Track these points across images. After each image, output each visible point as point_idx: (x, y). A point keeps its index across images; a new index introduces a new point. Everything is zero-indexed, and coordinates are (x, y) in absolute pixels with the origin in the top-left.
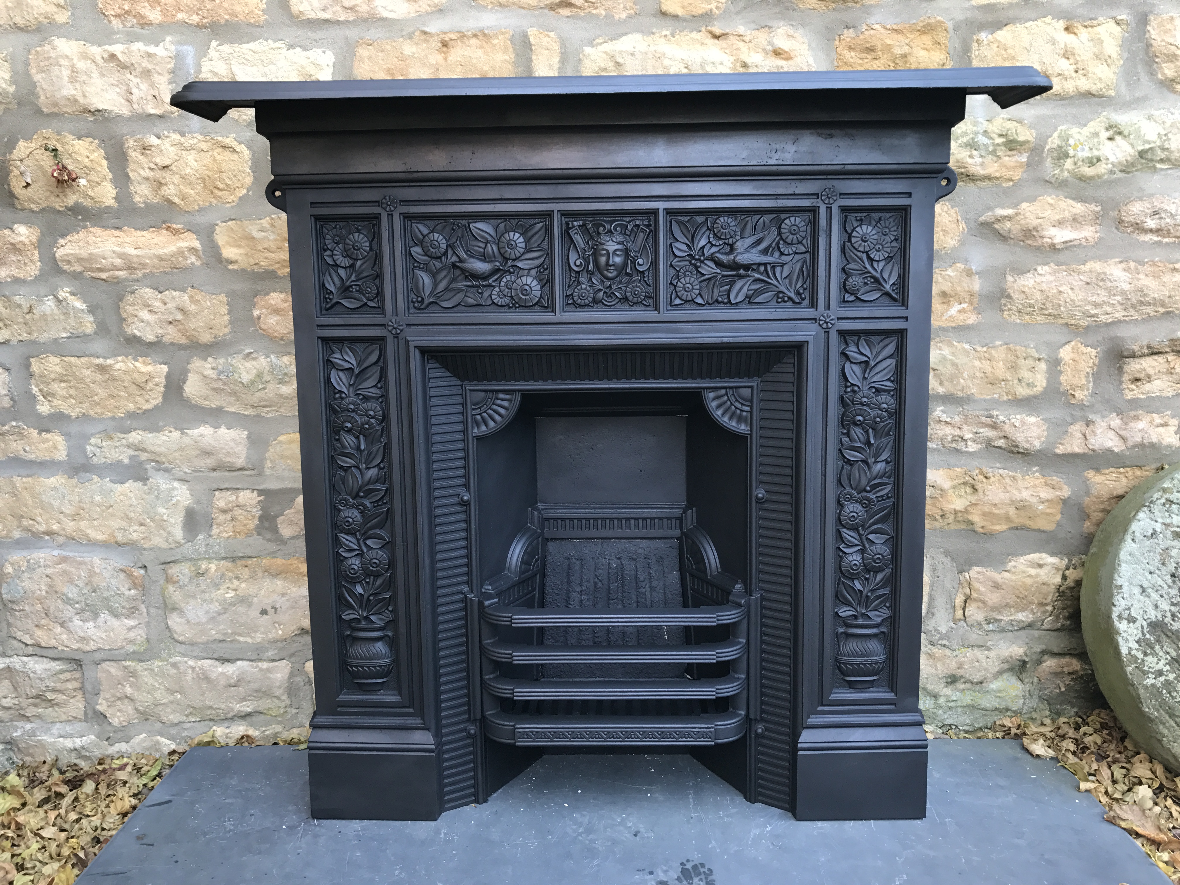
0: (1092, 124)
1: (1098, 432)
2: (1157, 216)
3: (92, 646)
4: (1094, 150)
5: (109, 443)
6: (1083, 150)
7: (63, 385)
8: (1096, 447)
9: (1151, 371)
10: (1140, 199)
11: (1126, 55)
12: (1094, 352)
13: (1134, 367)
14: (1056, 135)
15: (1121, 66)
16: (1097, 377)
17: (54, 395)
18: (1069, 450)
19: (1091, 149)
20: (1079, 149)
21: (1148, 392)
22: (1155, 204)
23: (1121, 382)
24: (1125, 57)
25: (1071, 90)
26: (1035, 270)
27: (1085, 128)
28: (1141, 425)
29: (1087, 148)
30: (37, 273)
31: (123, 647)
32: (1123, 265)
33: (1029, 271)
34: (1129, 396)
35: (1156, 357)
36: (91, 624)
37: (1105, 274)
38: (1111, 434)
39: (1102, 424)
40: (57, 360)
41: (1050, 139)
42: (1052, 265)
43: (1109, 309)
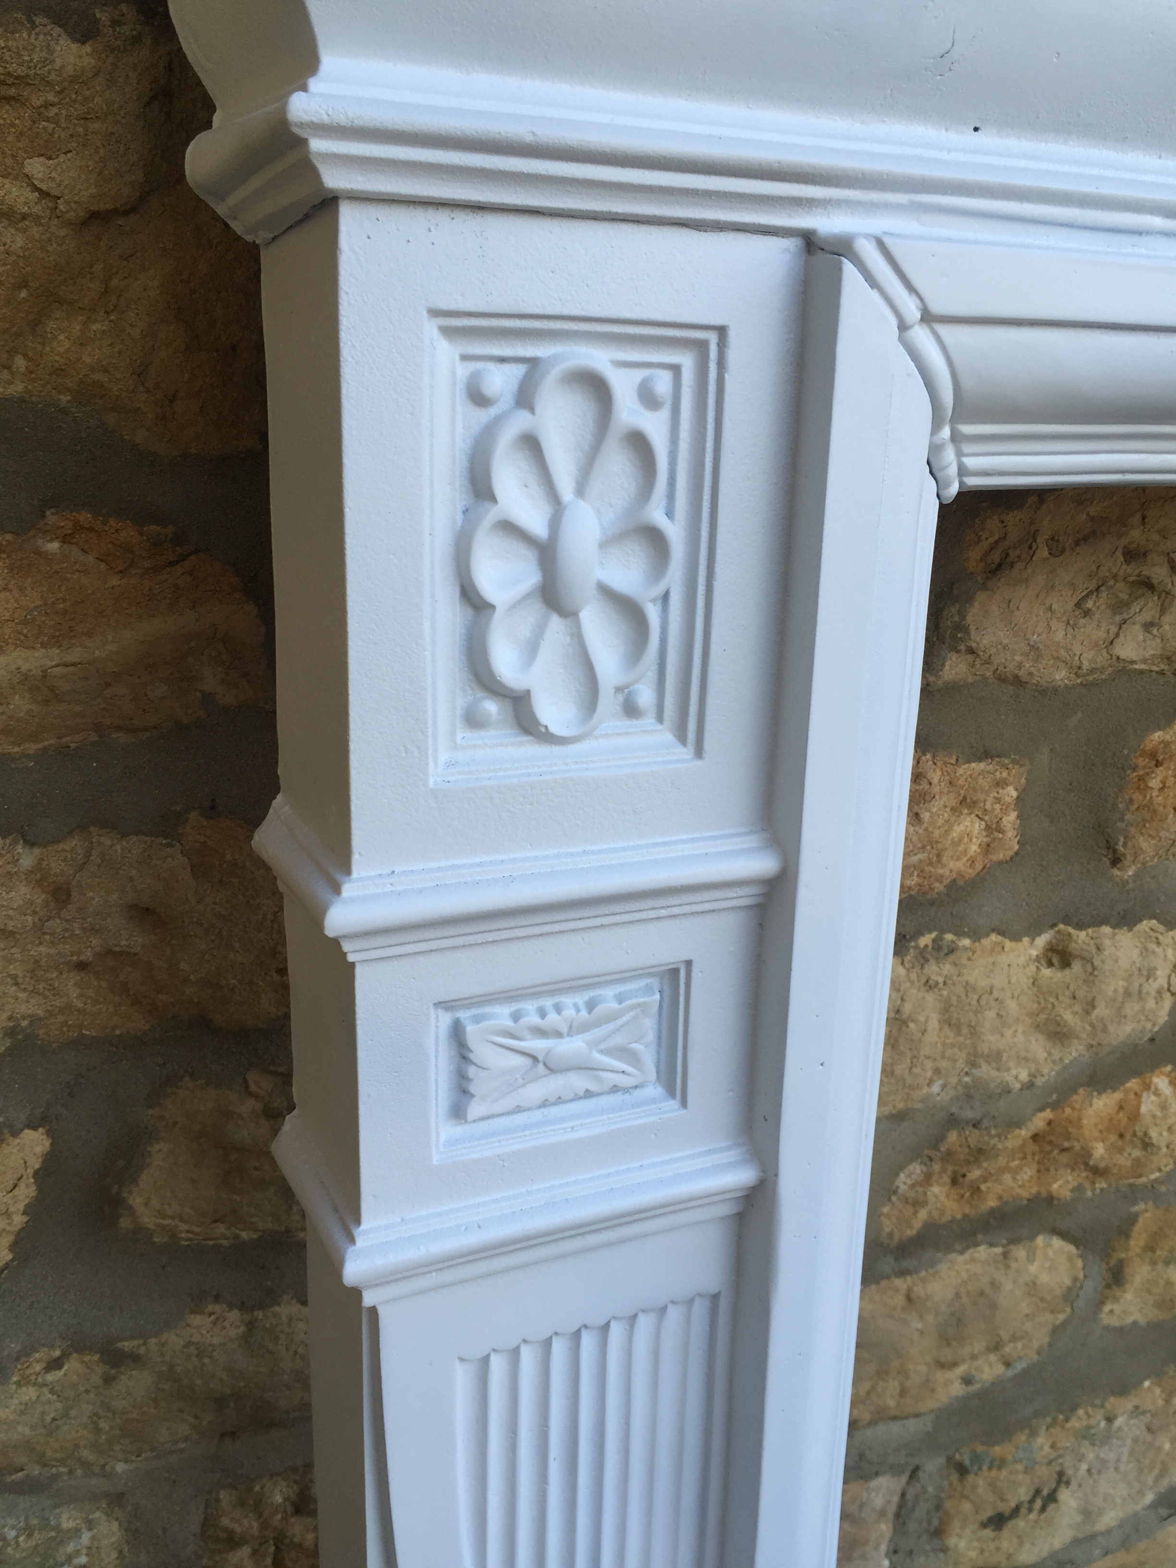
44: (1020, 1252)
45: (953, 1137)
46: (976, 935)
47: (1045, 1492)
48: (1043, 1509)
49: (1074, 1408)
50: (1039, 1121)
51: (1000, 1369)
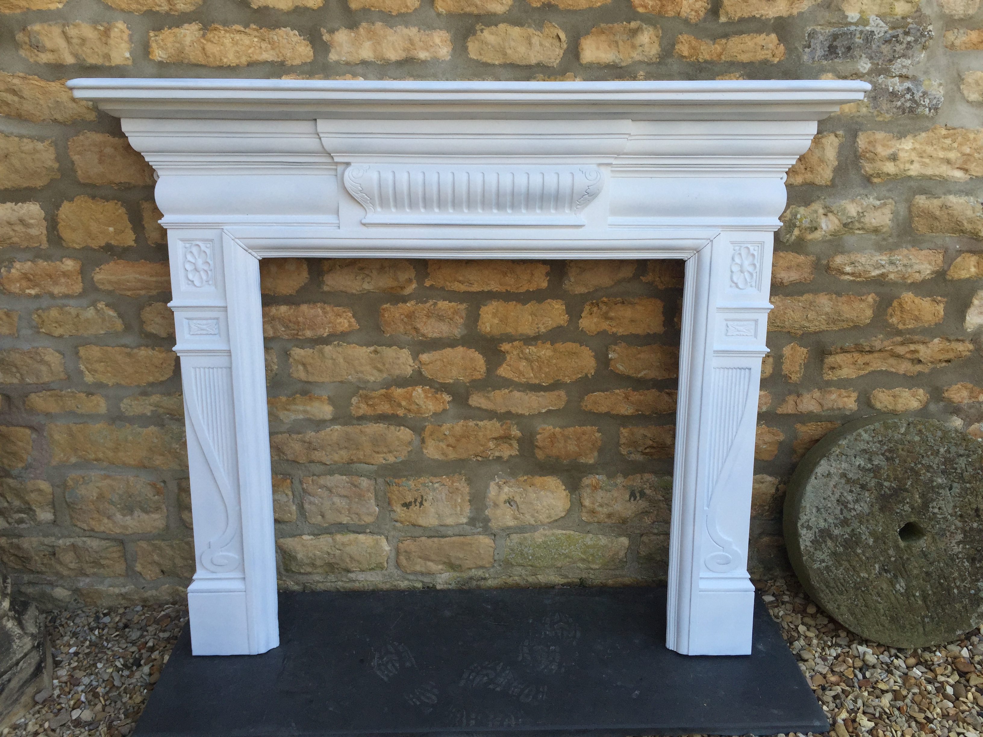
0: (814, 204)
1: (805, 401)
2: (853, 265)
3: (130, 531)
4: (814, 222)
5: (136, 402)
6: (806, 222)
7: (102, 364)
8: (803, 411)
9: (842, 364)
10: (843, 254)
11: (840, 158)
12: (805, 350)
13: (830, 360)
14: (788, 211)
15: (836, 166)
16: (806, 366)
17: (96, 371)
18: (785, 412)
19: (812, 221)
20: (803, 221)
21: (839, 376)
22: (852, 258)
23: (822, 369)
24: (839, 160)
25: (801, 181)
27: (809, 207)
28: (834, 397)
29: (809, 220)
30: (81, 290)
31: (151, 532)
34: (826, 378)
35: (846, 354)
36: (128, 518)
37: (815, 302)
38: (813, 402)
39: (808, 396)
40: (98, 349)
42: (781, 296)
43: (817, 324)
44: (392, 428)
45: (361, 392)
46: (349, 343)
47: (419, 500)
48: (420, 507)
49: (420, 477)
50: (383, 391)
51: (394, 459)
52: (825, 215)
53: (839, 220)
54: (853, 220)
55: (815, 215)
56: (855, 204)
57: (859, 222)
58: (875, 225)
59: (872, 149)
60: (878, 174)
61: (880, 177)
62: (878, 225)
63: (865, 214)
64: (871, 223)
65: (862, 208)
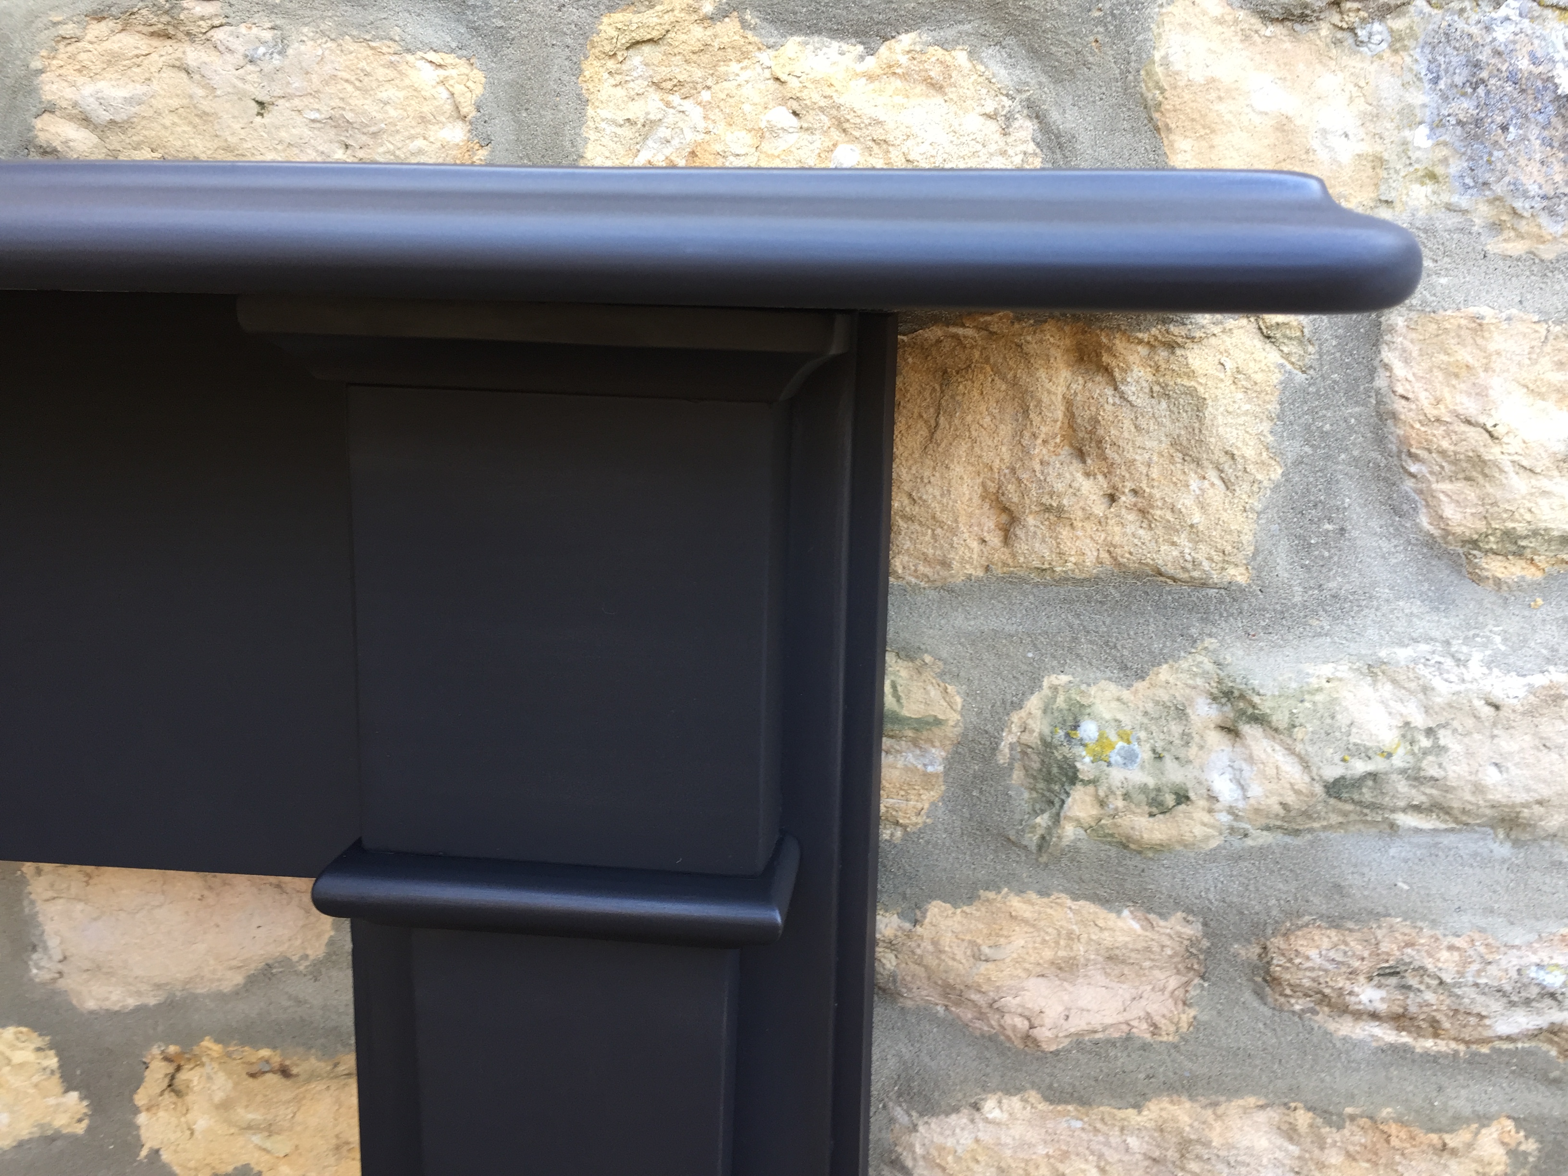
0: (1164, 673)
2: (1393, 981)
4: (1169, 762)
6: (1130, 758)
10: (1335, 922)
11: (1295, 448)
14: (1034, 703)
15: (1276, 488)
19: (1159, 757)
20: (1115, 758)
22: (1385, 947)
24: (1290, 457)
25: (1090, 560)
26: (976, 1107)
27: (1140, 685)
29: (1144, 754)
32: (1274, 1114)
33: (956, 1110)
41: (1016, 717)
42: (1033, 1096)
52: (1231, 730)
53: (1305, 764)
54: (1377, 765)
55: (1176, 729)
56: (1386, 689)
57: (1416, 777)
58: (1497, 796)
59: (1470, 407)
60: (1509, 536)
61: (1519, 553)
62: (1520, 797)
63: (1445, 738)
64: (1478, 788)
65: (1427, 710)
